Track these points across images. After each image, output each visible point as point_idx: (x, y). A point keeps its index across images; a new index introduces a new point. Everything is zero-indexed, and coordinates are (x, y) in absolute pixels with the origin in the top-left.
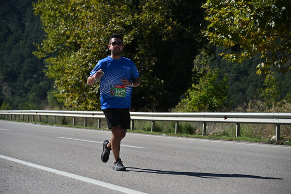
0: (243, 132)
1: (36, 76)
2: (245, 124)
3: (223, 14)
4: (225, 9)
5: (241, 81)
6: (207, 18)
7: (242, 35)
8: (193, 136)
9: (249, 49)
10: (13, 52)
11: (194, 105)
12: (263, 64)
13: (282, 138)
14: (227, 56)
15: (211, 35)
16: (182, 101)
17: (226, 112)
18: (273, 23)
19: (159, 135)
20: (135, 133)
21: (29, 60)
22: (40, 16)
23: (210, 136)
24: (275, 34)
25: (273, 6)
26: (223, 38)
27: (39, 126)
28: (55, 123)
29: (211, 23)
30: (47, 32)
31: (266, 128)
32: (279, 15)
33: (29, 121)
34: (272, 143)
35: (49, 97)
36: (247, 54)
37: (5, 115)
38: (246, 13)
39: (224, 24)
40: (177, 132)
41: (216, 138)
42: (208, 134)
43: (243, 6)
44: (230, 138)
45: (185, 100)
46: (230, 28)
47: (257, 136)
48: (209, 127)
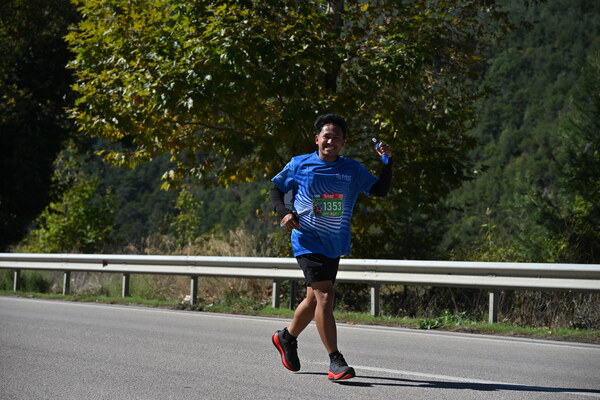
0: (135, 289)
2: (141, 276)
3: (104, 81)
4: (108, 72)
5: (139, 201)
6: (75, 87)
7: (138, 119)
8: (46, 295)
9: (150, 145)
11: (54, 242)
12: (172, 173)
13: (201, 300)
14: (110, 155)
15: (81, 116)
16: (31, 233)
17: (110, 253)
18: (191, 101)
23: (77, 297)
24: (193, 120)
25: (190, 72)
26: (103, 123)
29: (83, 95)
31: (175, 283)
32: (201, 88)
34: (183, 307)
36: (145, 154)
38: (144, 81)
39: (105, 101)
40: (18, 288)
41: (87, 299)
42: (73, 293)
43: (138, 69)
44: (112, 299)
45: (37, 232)
46: (115, 107)
47: (158, 296)
48: (78, 279)
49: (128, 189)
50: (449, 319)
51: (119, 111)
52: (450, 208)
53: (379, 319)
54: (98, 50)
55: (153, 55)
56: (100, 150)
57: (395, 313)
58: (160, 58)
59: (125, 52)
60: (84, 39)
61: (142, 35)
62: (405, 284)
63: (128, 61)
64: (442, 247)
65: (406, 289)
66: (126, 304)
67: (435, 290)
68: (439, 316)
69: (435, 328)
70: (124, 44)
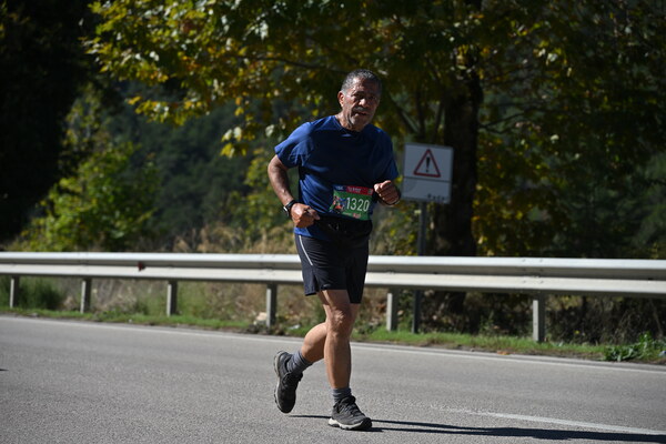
0: (185, 304)
2: (194, 284)
5: (189, 174)
6: (96, 8)
7: (187, 53)
8: (57, 313)
9: (205, 92)
11: (67, 236)
12: (238, 132)
13: (282, 320)
14: (147, 105)
16: (34, 222)
18: (265, 27)
23: (102, 315)
24: (269, 54)
26: (137, 61)
29: (107, 20)
31: (244, 294)
32: (280, 8)
34: (256, 330)
36: (199, 104)
39: (139, 26)
40: (16, 303)
41: (116, 319)
42: (96, 309)
44: (151, 318)
45: (42, 221)
46: (156, 35)
47: (219, 313)
48: (102, 289)
49: (174, 157)
50: (649, 346)
51: (160, 42)
52: (651, 181)
53: (545, 346)
56: (132, 97)
57: (568, 337)
62: (584, 295)
64: (640, 239)
65: (585, 302)
66: (173, 325)
67: (630, 303)
68: (634, 341)
69: (628, 360)
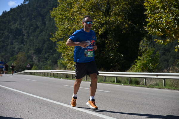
0: (167, 84)
1: (51, 51)
2: (169, 80)
3: (157, 17)
4: (158, 14)
5: (166, 55)
6: (147, 20)
7: (167, 29)
8: (139, 85)
9: (171, 37)
10: (39, 38)
12: (178, 46)
14: (158, 41)
16: (133, 66)
17: (158, 72)
19: (120, 85)
20: (106, 83)
21: (48, 42)
22: (54, 18)
23: (148, 86)
26: (156, 31)
27: (53, 79)
28: (62, 77)
29: (150, 22)
30: (58, 27)
33: (47, 76)
35: (58, 63)
36: (170, 40)
37: (34, 72)
38: (169, 17)
39: (157, 23)
40: (130, 83)
41: (152, 87)
43: (168, 13)
44: (160, 87)
46: (160, 25)
47: (175, 86)
48: (148, 81)
49: (162, 51)
51: (161, 27)
54: (154, 8)
55: (172, 8)
56: (155, 39)
58: (175, 9)
59: (163, 7)
60: (149, 4)
61: (169, 2)
63: (164, 10)
66: (164, 89)
70: (163, 5)
